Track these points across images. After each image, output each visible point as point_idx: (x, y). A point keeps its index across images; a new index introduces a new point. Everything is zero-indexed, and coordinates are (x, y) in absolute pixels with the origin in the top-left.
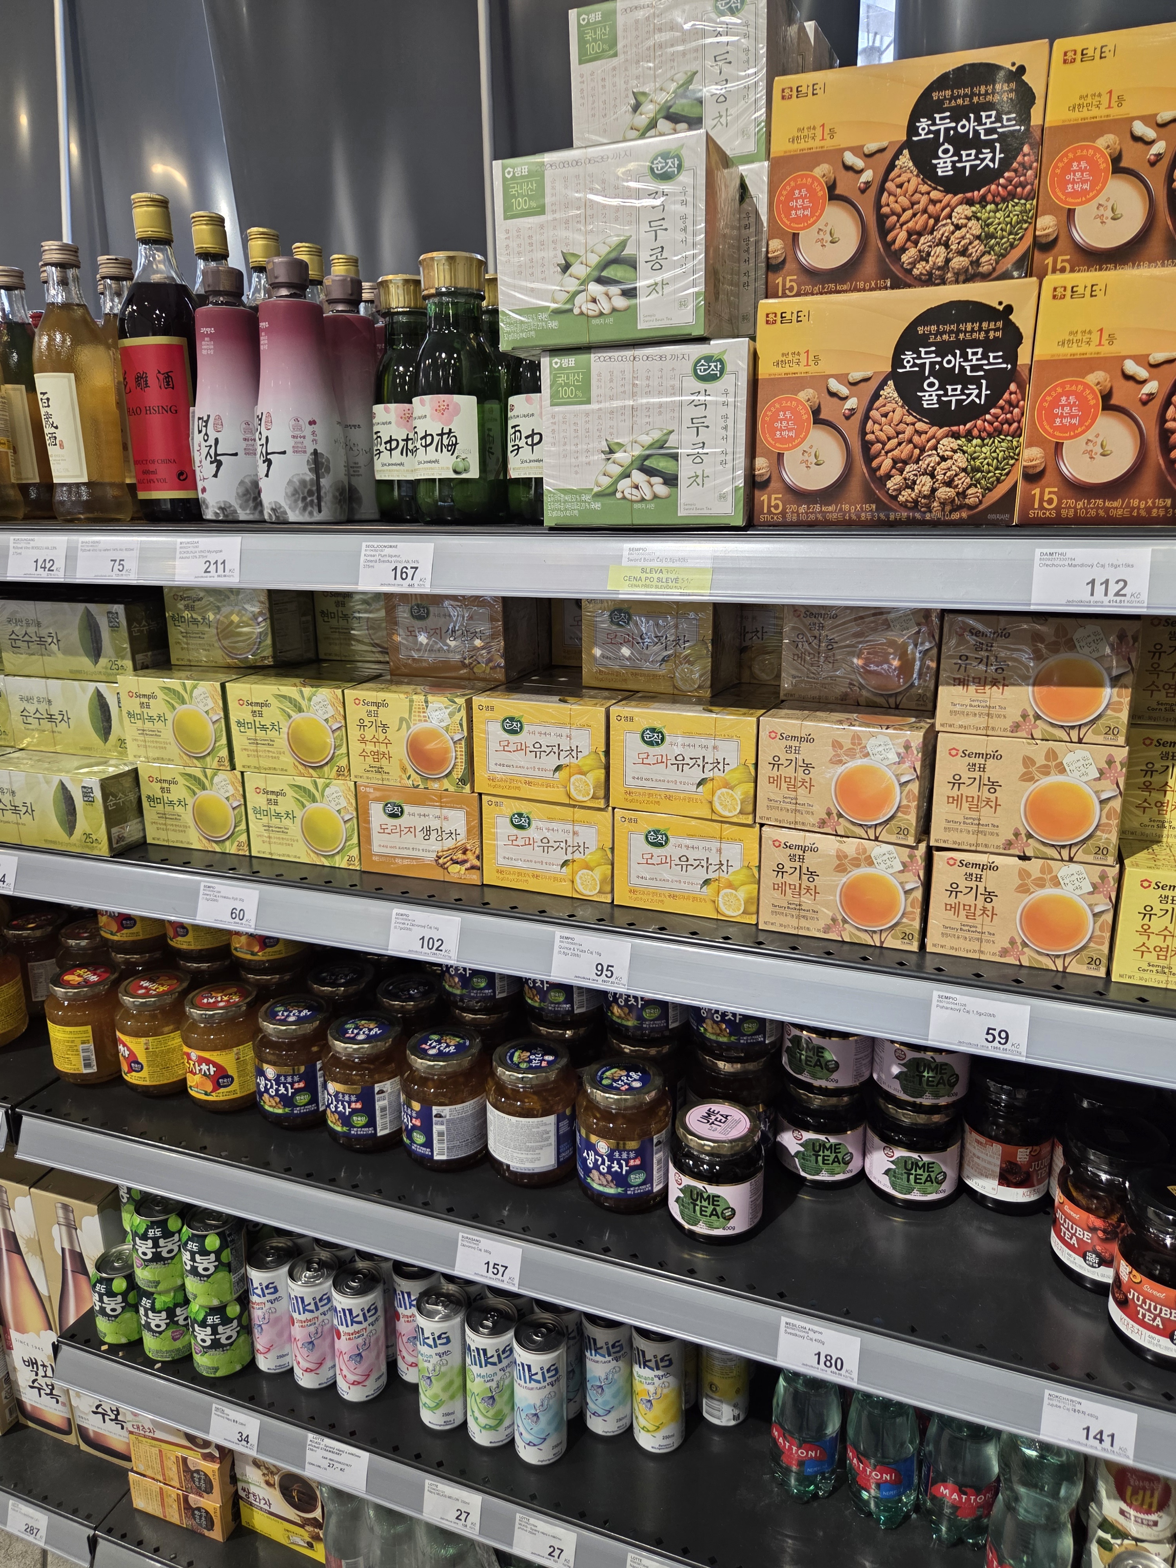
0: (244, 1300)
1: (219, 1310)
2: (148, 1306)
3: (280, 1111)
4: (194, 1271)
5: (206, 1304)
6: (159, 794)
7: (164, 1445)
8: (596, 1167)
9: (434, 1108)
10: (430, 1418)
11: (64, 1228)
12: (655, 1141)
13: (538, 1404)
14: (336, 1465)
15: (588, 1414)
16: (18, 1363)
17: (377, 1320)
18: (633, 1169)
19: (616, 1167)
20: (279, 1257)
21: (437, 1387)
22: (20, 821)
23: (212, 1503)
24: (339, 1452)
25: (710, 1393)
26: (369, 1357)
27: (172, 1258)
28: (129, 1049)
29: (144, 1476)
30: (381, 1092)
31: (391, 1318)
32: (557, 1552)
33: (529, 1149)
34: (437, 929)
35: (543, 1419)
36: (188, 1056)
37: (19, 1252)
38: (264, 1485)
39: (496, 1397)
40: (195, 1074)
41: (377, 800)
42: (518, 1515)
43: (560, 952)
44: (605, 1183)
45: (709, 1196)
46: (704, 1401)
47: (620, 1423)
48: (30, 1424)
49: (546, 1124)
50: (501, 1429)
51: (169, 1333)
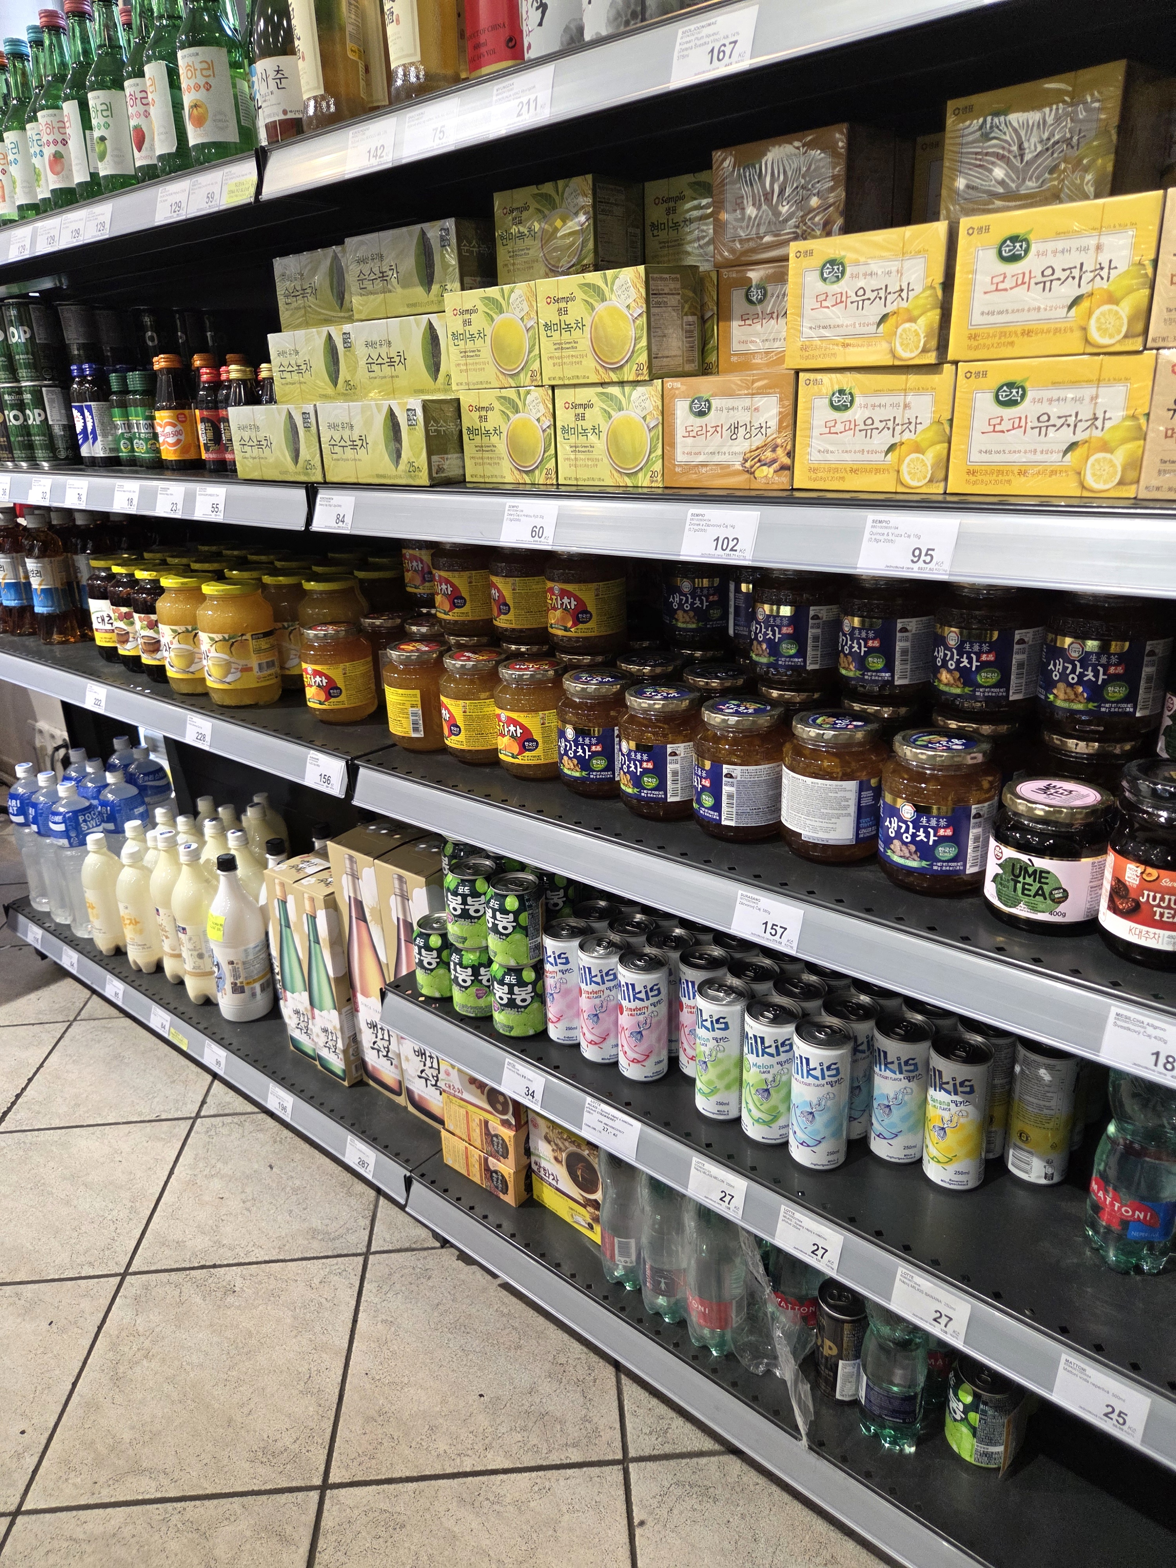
0: (539, 968)
1: (517, 971)
2: (457, 961)
3: (577, 774)
4: (495, 929)
5: (504, 963)
6: (477, 425)
7: (470, 1107)
8: (899, 835)
9: (725, 766)
10: (704, 1104)
11: (399, 898)
12: (973, 812)
13: (815, 1102)
14: (610, 1130)
15: (873, 1135)
16: (363, 1026)
17: (659, 1002)
18: (942, 840)
19: (921, 836)
20: (573, 932)
21: (712, 1073)
22: (357, 457)
23: (507, 1168)
24: (613, 1118)
25: (1019, 1143)
26: (650, 1038)
27: (479, 918)
28: (449, 712)
29: (453, 1134)
30: (674, 754)
31: (674, 1008)
32: (820, 1252)
33: (824, 816)
34: (733, 527)
35: (821, 1120)
36: (498, 716)
37: (365, 920)
38: (553, 1161)
39: (771, 1091)
40: (504, 736)
41: (685, 397)
42: (783, 1207)
43: (870, 540)
44: (908, 855)
45: (1035, 871)
46: (1011, 1152)
47: (907, 1152)
48: (371, 1083)
49: (845, 790)
50: (775, 1125)
51: (472, 990)
